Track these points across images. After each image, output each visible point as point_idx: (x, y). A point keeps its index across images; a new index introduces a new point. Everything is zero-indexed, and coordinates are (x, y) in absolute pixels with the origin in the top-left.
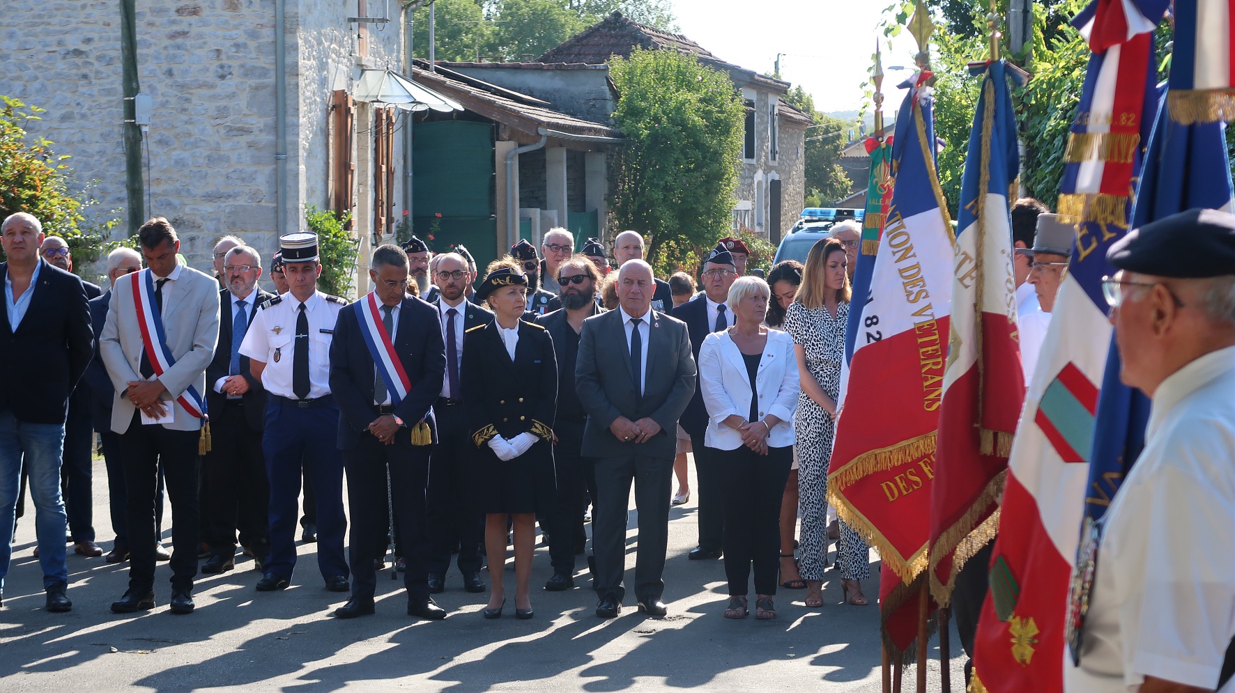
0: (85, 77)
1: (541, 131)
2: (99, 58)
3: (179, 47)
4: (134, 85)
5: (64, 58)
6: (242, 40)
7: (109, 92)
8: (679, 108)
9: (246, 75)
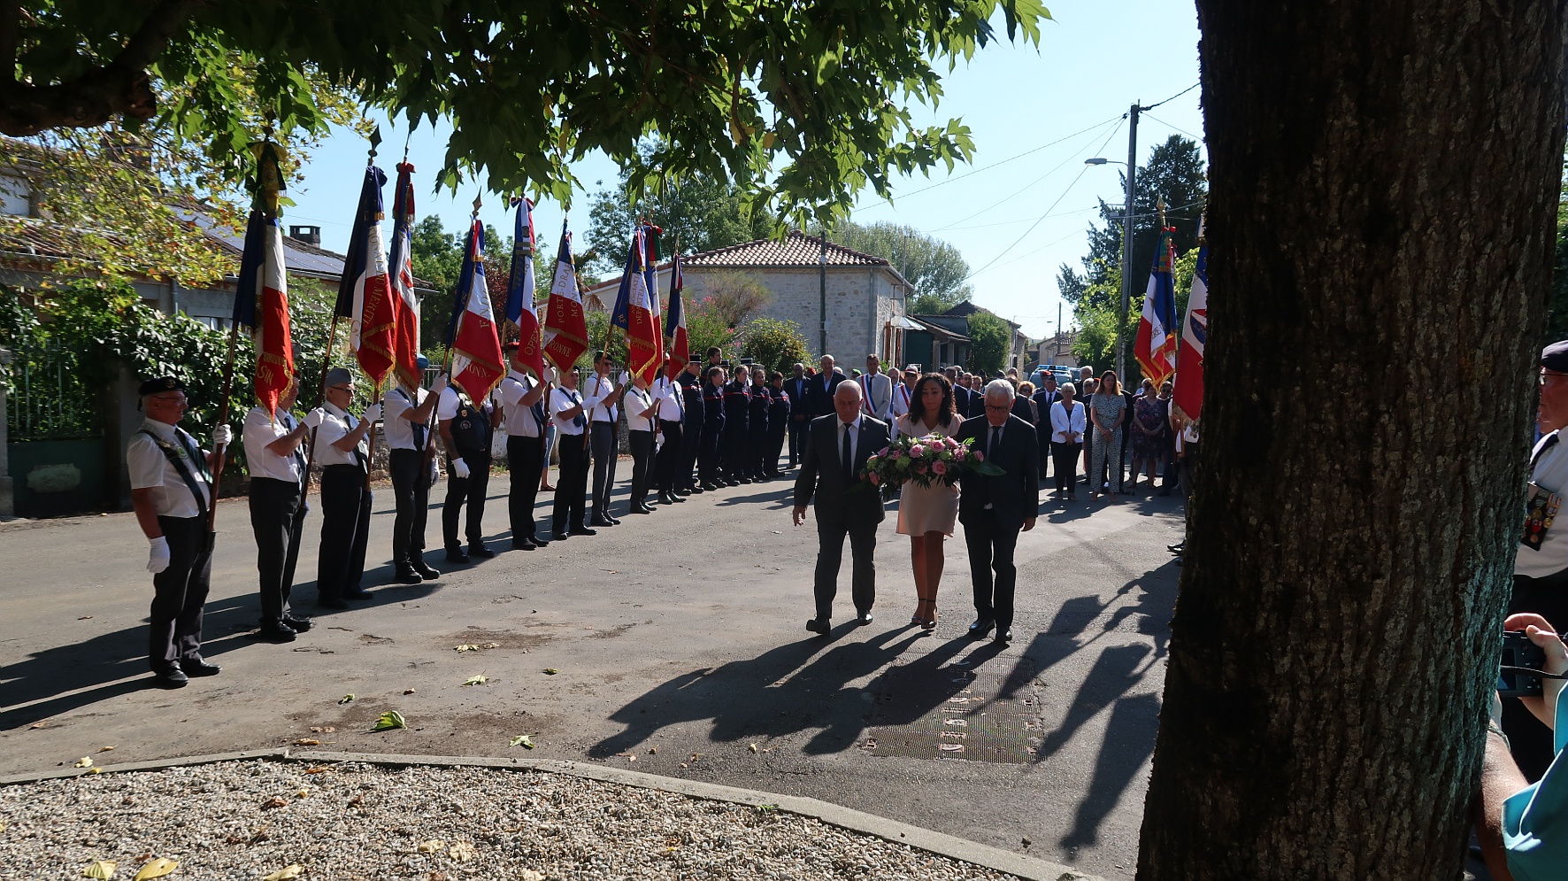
0: (808, 315)
1: (947, 337)
2: (813, 309)
3: (839, 306)
4: (824, 318)
5: (801, 309)
6: (859, 304)
7: (816, 320)
9: (859, 316)
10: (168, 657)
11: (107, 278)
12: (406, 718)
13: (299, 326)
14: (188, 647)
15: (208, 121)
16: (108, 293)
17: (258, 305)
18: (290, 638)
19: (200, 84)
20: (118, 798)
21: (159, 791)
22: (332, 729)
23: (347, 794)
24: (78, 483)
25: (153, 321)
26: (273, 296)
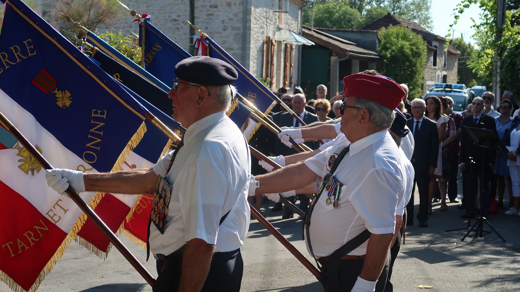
0: (177, 29)
1: (347, 53)
2: (183, 22)
3: (210, 19)
4: (193, 32)
5: (171, 22)
6: (232, 17)
7: (185, 34)
8: (402, 47)
9: (233, 29)
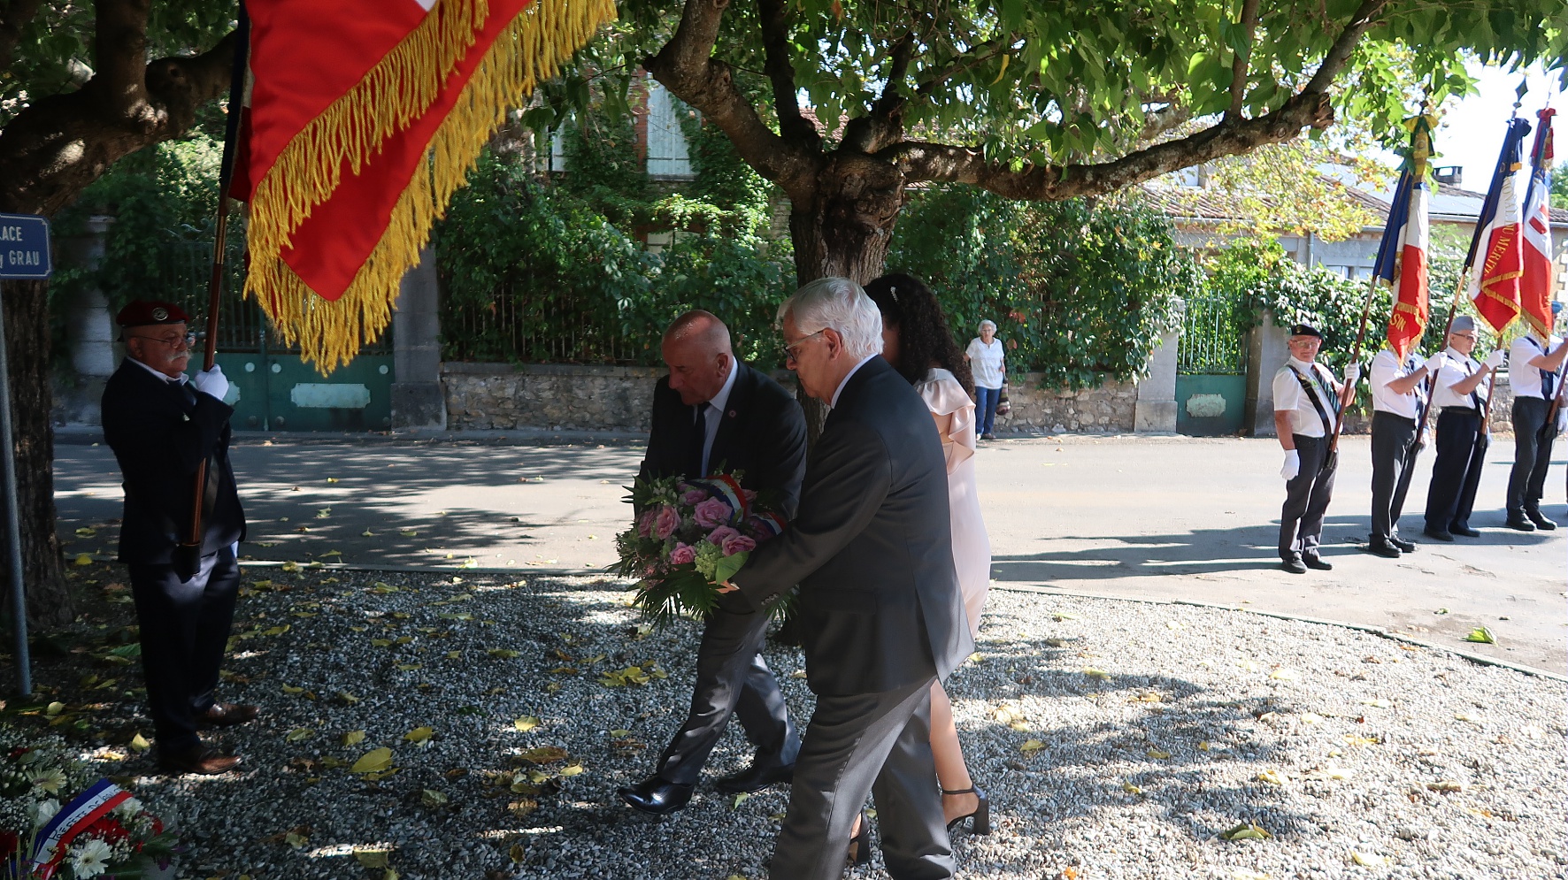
10: (1292, 548)
11: (1259, 237)
12: (1498, 638)
13: (1431, 274)
14: (1308, 544)
15: (1370, 101)
16: (1260, 251)
17: (1398, 261)
18: (1394, 554)
19: (1365, 72)
20: (1258, 629)
21: (1285, 632)
22: (1426, 630)
23: (1434, 669)
24: (1223, 410)
25: (1294, 272)
26: (1412, 254)
